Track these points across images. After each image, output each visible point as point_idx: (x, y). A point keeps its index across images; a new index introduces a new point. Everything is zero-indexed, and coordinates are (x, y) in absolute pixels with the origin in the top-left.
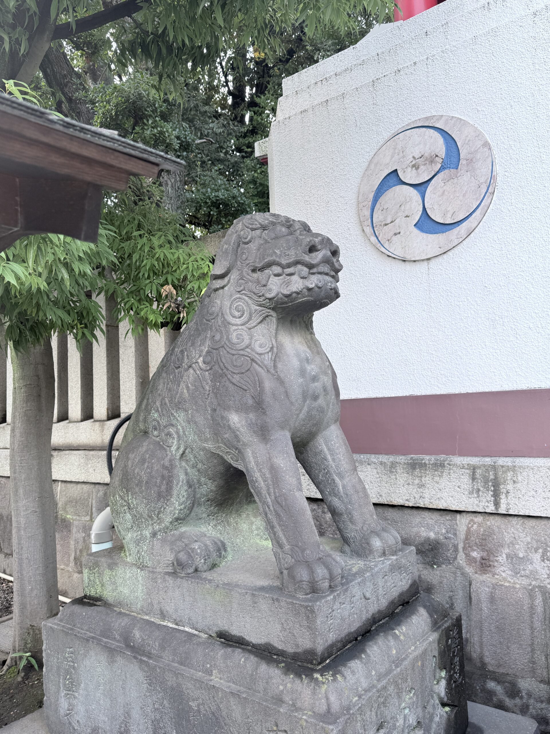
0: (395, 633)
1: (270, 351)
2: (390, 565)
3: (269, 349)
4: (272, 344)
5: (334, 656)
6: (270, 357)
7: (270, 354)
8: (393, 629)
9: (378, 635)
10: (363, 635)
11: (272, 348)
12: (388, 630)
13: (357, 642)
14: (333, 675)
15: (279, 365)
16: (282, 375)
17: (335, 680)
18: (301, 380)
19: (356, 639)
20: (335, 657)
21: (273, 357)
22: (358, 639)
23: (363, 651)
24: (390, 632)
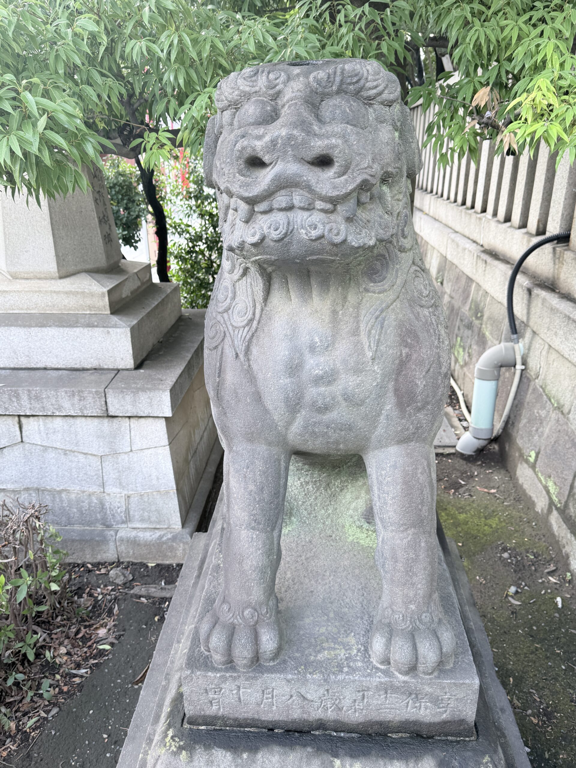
0: (332, 761)
1: (247, 325)
2: (381, 683)
3: (245, 322)
4: (254, 314)
5: (218, 728)
6: (244, 335)
7: (247, 329)
8: (336, 756)
9: (305, 746)
10: (288, 731)
11: (251, 320)
12: (326, 751)
13: (271, 732)
14: (181, 748)
15: (255, 350)
16: (255, 367)
17: (175, 754)
18: (285, 381)
19: (272, 730)
20: (214, 729)
21: (248, 337)
22: (276, 731)
23: (254, 750)
24: (327, 757)
